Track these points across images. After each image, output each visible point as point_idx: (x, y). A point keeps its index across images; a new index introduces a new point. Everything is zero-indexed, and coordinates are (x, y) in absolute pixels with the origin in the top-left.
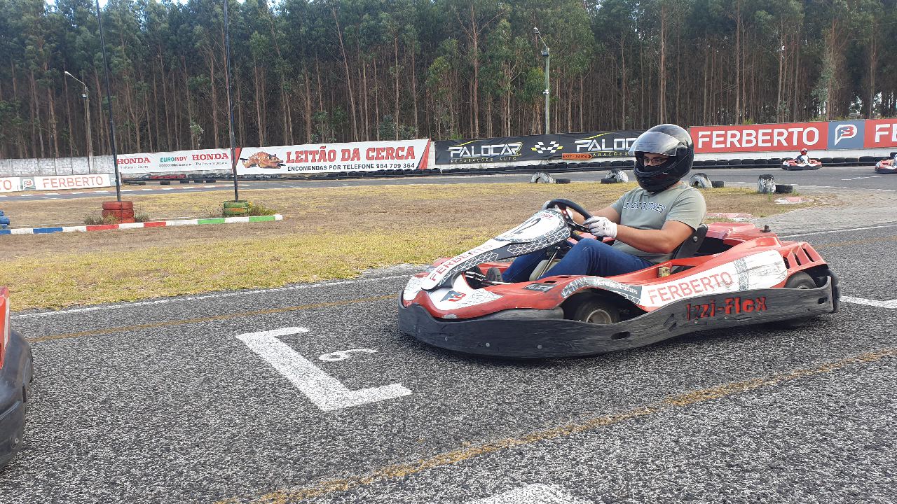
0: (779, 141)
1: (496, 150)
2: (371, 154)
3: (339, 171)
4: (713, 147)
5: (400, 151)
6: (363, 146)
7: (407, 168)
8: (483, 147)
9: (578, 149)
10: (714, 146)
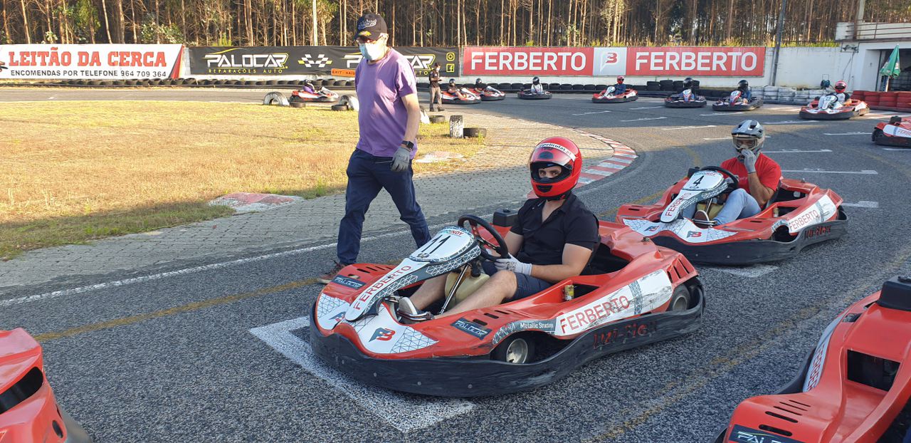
0: (549, 65)
1: (259, 61)
2: (114, 59)
3: (74, 77)
4: (486, 69)
5: (148, 57)
6: (104, 49)
7: (157, 77)
8: (244, 56)
9: (348, 66)
10: (487, 67)
